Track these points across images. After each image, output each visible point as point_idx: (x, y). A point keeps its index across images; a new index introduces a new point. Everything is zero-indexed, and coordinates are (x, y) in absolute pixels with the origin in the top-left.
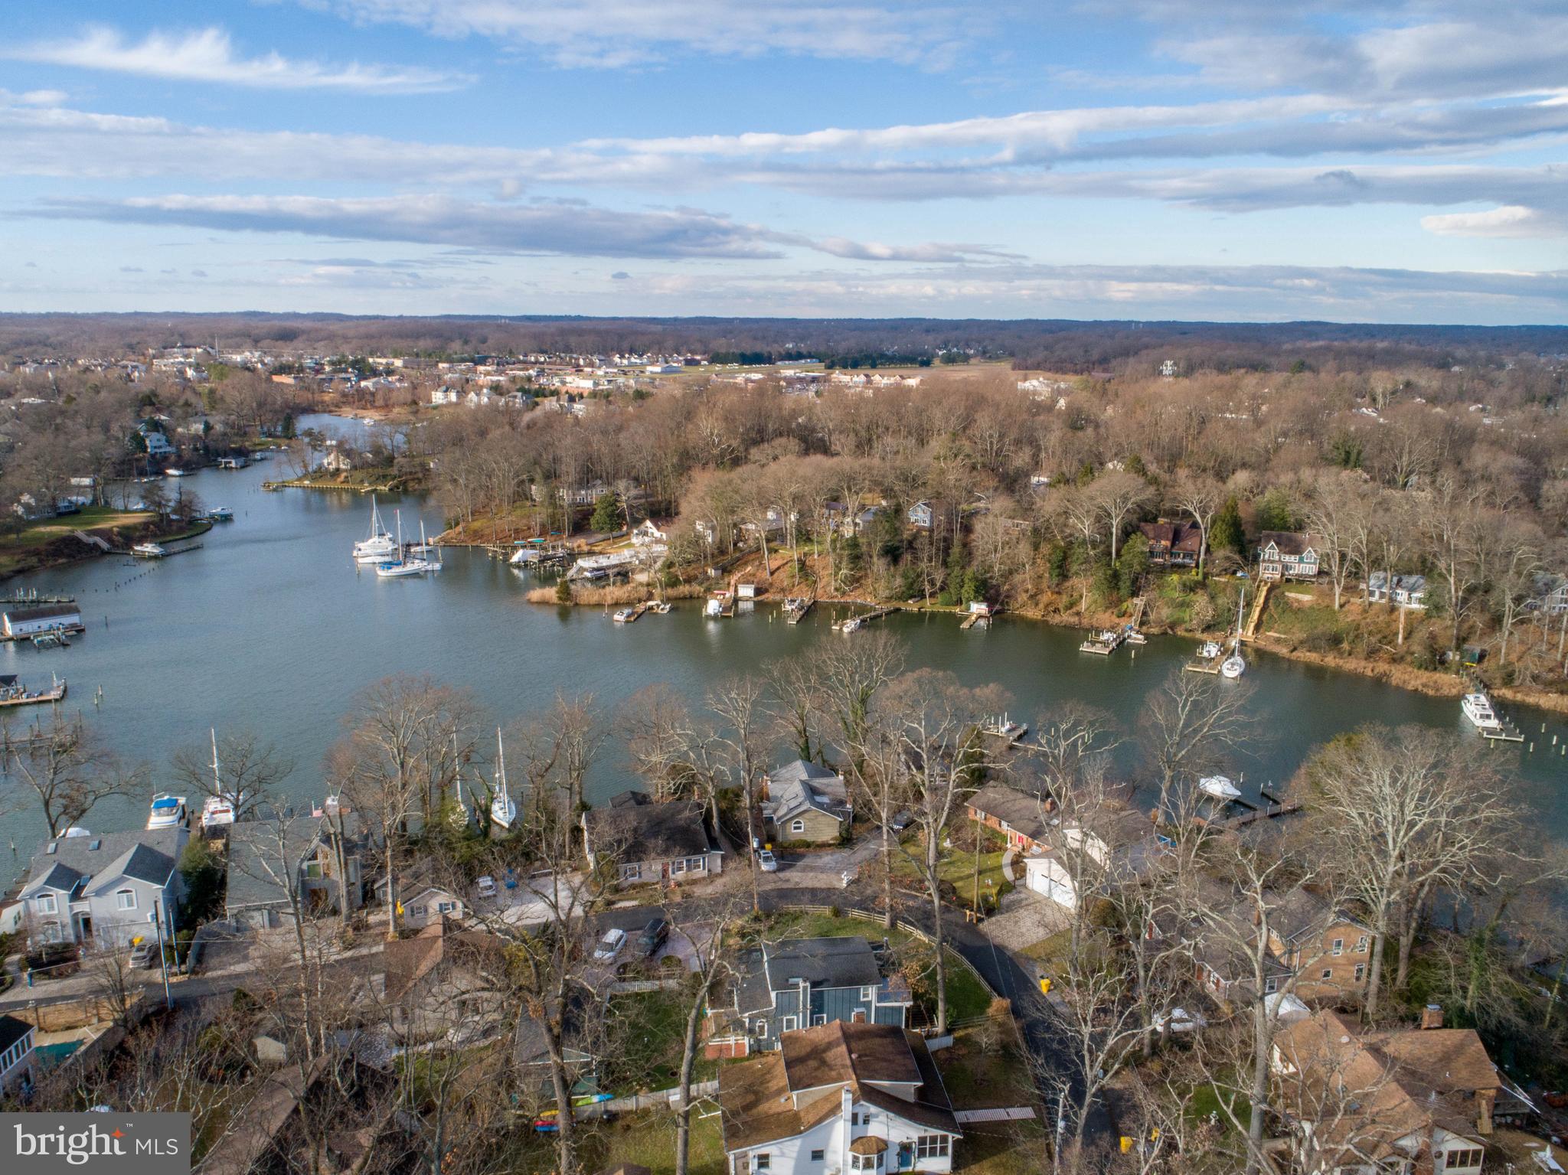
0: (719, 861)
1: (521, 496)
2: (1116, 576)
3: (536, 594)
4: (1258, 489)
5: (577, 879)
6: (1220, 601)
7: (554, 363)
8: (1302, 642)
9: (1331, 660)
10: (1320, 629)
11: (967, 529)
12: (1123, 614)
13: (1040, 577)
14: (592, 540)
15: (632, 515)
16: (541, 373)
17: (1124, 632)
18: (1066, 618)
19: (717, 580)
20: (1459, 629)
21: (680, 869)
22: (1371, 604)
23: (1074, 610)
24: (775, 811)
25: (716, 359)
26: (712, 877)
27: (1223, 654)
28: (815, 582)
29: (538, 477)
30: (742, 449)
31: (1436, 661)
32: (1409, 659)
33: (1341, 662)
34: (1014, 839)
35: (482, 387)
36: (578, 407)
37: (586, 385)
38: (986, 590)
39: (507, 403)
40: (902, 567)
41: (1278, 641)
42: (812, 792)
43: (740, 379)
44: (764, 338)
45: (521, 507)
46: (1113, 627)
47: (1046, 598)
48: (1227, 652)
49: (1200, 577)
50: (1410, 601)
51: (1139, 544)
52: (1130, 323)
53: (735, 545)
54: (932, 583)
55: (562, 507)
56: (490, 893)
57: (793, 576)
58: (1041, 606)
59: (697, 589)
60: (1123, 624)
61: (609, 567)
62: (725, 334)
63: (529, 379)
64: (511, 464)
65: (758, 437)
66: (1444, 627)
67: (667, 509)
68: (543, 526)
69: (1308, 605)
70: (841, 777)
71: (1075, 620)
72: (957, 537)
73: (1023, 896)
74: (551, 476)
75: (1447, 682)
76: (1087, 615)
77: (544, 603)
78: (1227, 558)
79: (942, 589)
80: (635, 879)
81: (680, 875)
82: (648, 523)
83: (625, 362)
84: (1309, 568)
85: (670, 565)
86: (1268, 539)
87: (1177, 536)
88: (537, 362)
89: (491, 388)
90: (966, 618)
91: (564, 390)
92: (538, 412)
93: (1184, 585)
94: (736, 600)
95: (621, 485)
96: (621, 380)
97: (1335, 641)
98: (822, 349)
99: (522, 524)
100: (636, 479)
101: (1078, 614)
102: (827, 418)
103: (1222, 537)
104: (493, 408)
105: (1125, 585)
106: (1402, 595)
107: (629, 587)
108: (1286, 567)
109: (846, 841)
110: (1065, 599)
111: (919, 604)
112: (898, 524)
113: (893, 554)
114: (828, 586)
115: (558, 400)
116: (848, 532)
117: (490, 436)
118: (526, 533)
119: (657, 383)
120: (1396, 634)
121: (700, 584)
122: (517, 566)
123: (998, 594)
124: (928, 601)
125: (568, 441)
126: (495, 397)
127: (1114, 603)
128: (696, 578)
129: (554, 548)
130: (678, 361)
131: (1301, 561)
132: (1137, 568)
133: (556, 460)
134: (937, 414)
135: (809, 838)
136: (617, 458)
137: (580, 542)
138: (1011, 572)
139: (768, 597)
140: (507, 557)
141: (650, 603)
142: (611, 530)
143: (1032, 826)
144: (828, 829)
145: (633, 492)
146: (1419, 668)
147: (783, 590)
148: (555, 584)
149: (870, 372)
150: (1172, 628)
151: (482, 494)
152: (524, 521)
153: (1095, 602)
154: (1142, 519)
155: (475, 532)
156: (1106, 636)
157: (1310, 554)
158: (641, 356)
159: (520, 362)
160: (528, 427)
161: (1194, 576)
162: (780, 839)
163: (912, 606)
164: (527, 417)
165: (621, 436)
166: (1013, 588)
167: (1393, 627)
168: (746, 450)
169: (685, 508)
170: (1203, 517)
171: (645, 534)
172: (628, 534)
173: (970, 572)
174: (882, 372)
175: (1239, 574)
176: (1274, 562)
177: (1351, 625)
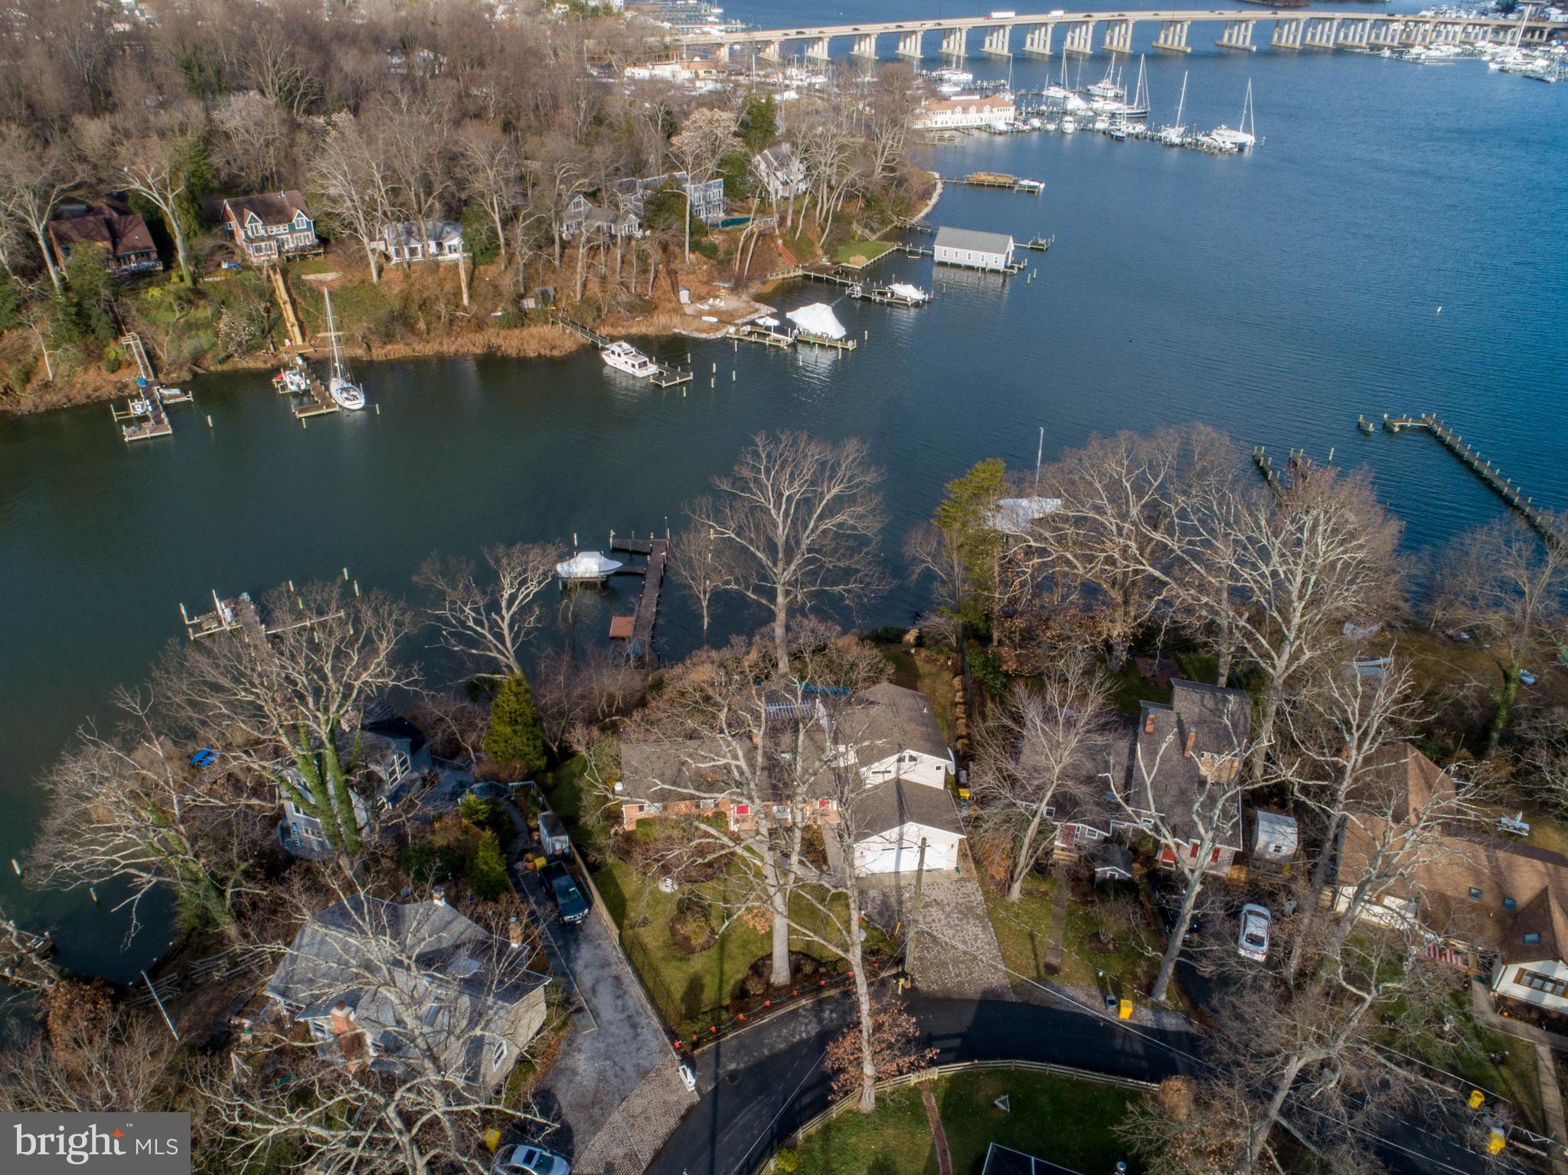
8: (369, 333)
9: (418, 347)
10: (378, 311)
17: (146, 391)
18: (27, 399)
23: (36, 381)
27: (311, 380)
31: (519, 314)
33: (431, 346)
48: (312, 375)
49: (188, 283)
69: (337, 285)
71: (45, 397)
84: (306, 237)
86: (243, 208)
87: (113, 233)
93: (179, 300)
97: (404, 320)
101: (46, 385)
105: (101, 323)
108: (280, 242)
120: (458, 294)
127: (94, 355)
131: (292, 229)
146: (510, 327)
150: (197, 364)
153: (64, 359)
156: (138, 407)
157: (300, 219)
170: (165, 198)
175: (225, 266)
176: (262, 239)
177: (406, 299)
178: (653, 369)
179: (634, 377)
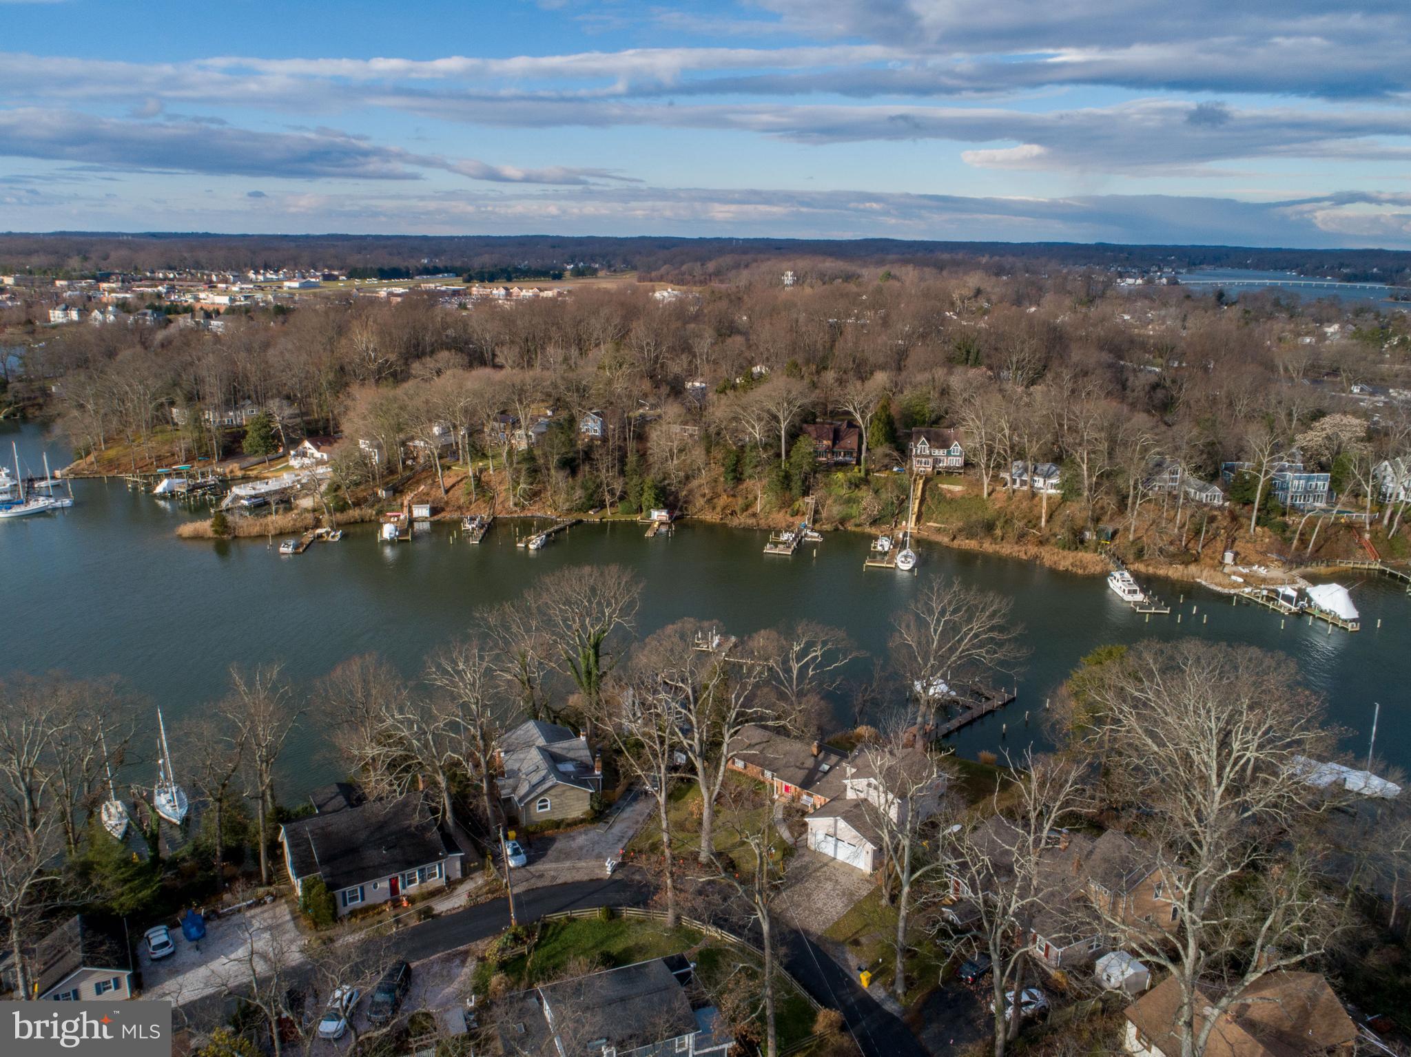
0: (458, 865)
1: (161, 420)
2: (787, 477)
3: (187, 529)
4: (897, 388)
5: (283, 912)
6: (884, 496)
7: (185, 280)
8: (960, 530)
9: (988, 547)
10: (974, 518)
11: (641, 437)
12: (796, 513)
13: (716, 481)
14: (245, 464)
15: (287, 435)
16: (171, 289)
17: (800, 531)
18: (741, 520)
19: (389, 502)
20: (1093, 511)
21: (411, 882)
22: (1014, 491)
23: (750, 511)
24: (514, 789)
25: (353, 274)
26: (451, 885)
27: (895, 547)
28: (493, 498)
29: (179, 399)
30: (401, 362)
31: (1077, 541)
32: (1053, 540)
33: (997, 547)
34: (781, 790)
35: (106, 305)
36: (215, 324)
37: (223, 300)
38: (665, 498)
39: (136, 321)
40: (580, 478)
41: (939, 530)
42: (554, 759)
43: (383, 293)
44: (399, 253)
45: (162, 432)
46: (789, 527)
47: (723, 500)
48: (899, 545)
49: (862, 474)
50: (1048, 487)
51: (805, 445)
52: (731, 240)
53: (404, 463)
54: (612, 492)
55: (209, 430)
56: (166, 951)
57: (469, 494)
58: (719, 509)
59: (369, 512)
60: (797, 522)
61: (268, 493)
62: (360, 250)
63: (159, 296)
64: (147, 387)
65: (416, 351)
66: (1078, 509)
67: (325, 428)
68: (188, 451)
69: (959, 495)
70: (583, 738)
71: (752, 521)
72: (631, 445)
73: (806, 859)
74: (194, 398)
75: (1089, 561)
76: (762, 515)
77: (197, 537)
78: (887, 455)
79: (622, 498)
80: (358, 903)
81: (413, 889)
82: (307, 444)
83: (261, 278)
84: (956, 461)
85: (335, 488)
86: (919, 434)
87: (837, 437)
88: (166, 279)
89: (117, 306)
90: (649, 526)
91: (198, 306)
92: (172, 329)
93: (851, 483)
94: (412, 521)
95: (274, 405)
96: (259, 296)
97: (989, 527)
98: (458, 264)
99: (164, 450)
100: (288, 397)
101: (754, 515)
102: (483, 331)
103: (879, 435)
104: (120, 326)
105: (796, 485)
106: (1039, 482)
107: (293, 515)
108: (936, 461)
109: (601, 813)
110: (741, 501)
111: (600, 514)
112: (573, 436)
113: (570, 465)
114: (507, 502)
115: (193, 317)
116: (523, 446)
117: (119, 357)
118: (170, 460)
119: (297, 298)
120: (1040, 518)
121: (372, 506)
122: (163, 497)
123: (677, 499)
124: (609, 511)
125: (211, 358)
126: (123, 315)
127: (786, 504)
128: (365, 500)
129: (203, 475)
130: (315, 277)
131: (949, 454)
132: (806, 468)
133: (198, 380)
134: (596, 324)
135: (557, 816)
136: (266, 377)
137: (233, 468)
138: (687, 478)
139: (446, 516)
140: (150, 487)
141: (319, 531)
142: (267, 453)
143: (801, 774)
144: (577, 803)
145: (288, 412)
146: (1064, 548)
147: (460, 508)
148: (209, 516)
149: (508, 285)
150: (842, 524)
151: (115, 421)
152: (166, 448)
153: (769, 502)
154: (806, 420)
155: (110, 461)
156: (785, 536)
157: (956, 447)
158: (276, 272)
159: (147, 278)
160: (163, 346)
161: (857, 473)
162: (524, 822)
163: (593, 516)
164: (160, 335)
165: (271, 352)
166: (691, 492)
167: (1036, 512)
168: (406, 364)
169: (347, 427)
170: (863, 418)
171: (304, 455)
172: (285, 455)
173: (648, 480)
174: (521, 285)
175: (895, 469)
176: (926, 456)
177: (1000, 512)
178: (1139, 597)
179: (1122, 600)
